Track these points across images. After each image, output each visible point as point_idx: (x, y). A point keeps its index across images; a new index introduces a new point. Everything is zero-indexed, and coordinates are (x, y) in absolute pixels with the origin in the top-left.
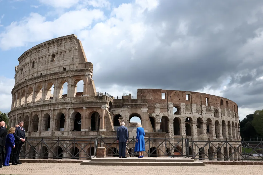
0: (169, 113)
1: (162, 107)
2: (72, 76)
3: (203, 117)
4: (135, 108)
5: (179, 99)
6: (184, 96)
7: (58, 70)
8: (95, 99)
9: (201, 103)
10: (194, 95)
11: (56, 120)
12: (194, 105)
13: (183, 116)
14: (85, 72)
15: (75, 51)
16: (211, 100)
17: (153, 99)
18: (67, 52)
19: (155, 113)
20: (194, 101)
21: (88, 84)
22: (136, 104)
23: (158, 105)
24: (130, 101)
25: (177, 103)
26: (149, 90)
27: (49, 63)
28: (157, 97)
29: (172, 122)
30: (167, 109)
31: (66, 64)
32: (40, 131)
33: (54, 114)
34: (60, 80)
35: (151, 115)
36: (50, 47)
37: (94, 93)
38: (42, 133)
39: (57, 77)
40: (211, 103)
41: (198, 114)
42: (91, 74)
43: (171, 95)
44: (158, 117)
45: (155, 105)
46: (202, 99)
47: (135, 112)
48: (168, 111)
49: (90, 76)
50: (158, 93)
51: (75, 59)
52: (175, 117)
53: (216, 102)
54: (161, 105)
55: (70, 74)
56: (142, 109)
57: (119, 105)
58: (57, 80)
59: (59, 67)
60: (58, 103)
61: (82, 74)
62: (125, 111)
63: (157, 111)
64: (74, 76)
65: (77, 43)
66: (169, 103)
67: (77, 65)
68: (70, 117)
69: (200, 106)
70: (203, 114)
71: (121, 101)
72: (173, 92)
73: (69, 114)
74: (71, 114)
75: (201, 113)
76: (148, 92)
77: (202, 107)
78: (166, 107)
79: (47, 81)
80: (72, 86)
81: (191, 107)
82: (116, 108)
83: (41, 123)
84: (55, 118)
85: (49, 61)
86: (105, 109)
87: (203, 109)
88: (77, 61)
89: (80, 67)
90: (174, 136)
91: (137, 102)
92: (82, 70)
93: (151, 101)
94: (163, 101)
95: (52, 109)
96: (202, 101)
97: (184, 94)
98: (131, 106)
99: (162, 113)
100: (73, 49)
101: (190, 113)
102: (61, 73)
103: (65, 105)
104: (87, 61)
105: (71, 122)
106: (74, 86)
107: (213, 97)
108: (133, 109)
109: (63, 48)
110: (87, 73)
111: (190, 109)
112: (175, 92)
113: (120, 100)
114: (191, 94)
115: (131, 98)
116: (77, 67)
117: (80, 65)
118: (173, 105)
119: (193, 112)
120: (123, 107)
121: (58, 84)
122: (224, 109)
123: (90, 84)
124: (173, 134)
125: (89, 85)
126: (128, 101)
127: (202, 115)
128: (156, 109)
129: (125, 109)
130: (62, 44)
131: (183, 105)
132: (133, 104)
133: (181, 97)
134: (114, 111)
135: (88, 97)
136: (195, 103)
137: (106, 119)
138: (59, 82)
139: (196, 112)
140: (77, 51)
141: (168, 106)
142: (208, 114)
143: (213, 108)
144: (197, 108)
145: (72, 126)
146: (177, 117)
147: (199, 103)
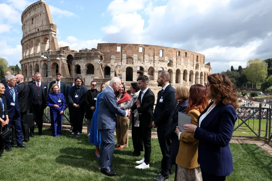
0: (122, 63)
1: (117, 58)
2: (42, 36)
3: (155, 66)
4: (90, 60)
5: (132, 51)
6: (137, 49)
7: (35, 30)
8: (56, 53)
9: (154, 54)
10: (147, 47)
11: (35, 69)
12: (146, 56)
13: (135, 65)
14: (49, 32)
15: (43, 14)
16: (165, 51)
17: (109, 52)
18: (39, 15)
19: (110, 63)
20: (147, 52)
21: (51, 41)
22: (90, 56)
23: (113, 57)
24: (86, 54)
25: (130, 55)
26: (106, 45)
27: (31, 25)
28: (112, 50)
29: (124, 70)
30: (121, 60)
31: (39, 26)
32: (28, 77)
33: (33, 65)
34: (36, 38)
35: (107, 65)
36: (31, 12)
37: (55, 49)
38: (29, 79)
39: (34, 37)
40: (165, 54)
41: (150, 64)
42: (53, 33)
43: (125, 48)
44: (113, 66)
45: (111, 56)
46: (155, 51)
47: (89, 63)
48: (121, 61)
49: (53, 35)
50: (114, 46)
51: (43, 22)
52: (127, 66)
53: (171, 54)
54: (116, 56)
55: (41, 34)
56: (95, 60)
57: (78, 57)
58: (35, 39)
59: (35, 28)
60: (35, 57)
61: (47, 34)
62: (82, 62)
63: (112, 62)
64: (43, 35)
65: (44, 8)
66: (123, 55)
67: (45, 26)
68: (42, 67)
69: (153, 57)
70: (155, 63)
71: (80, 54)
72: (127, 46)
73: (41, 65)
74: (42, 65)
75: (153, 63)
76: (105, 46)
77: (154, 58)
78: (120, 58)
79: (30, 40)
80: (42, 43)
81: (144, 58)
82: (76, 59)
83: (28, 71)
84: (34, 68)
85: (31, 24)
86: (62, 61)
87: (155, 59)
88: (45, 23)
89: (47, 28)
90: (125, 82)
91: (91, 55)
92: (47, 31)
93: (108, 53)
94: (119, 53)
95: (32, 61)
96: (155, 52)
97: (137, 46)
98: (87, 58)
99: (116, 63)
100: (42, 13)
101: (142, 63)
102: (36, 33)
103: (38, 58)
104: (51, 23)
105: (43, 71)
106: (44, 43)
107: (168, 49)
108: (88, 60)
109: (37, 12)
110: (50, 33)
111: (142, 60)
112: (129, 45)
113: (78, 53)
114: (144, 47)
115: (86, 51)
116: (45, 27)
117: (47, 26)
118: (127, 56)
119: (145, 62)
120: (81, 59)
121: (35, 42)
122: (181, 59)
123: (52, 41)
124: (125, 80)
125: (52, 43)
126: (84, 54)
127: (154, 65)
128: (111, 60)
129: (82, 60)
130: (36, 9)
131: (135, 56)
132: (88, 56)
133: (134, 50)
134: (75, 62)
135: (51, 52)
136: (147, 55)
137: (62, 69)
138: (36, 40)
139: (148, 62)
140: (45, 14)
141: (122, 57)
142: (160, 64)
143: (166, 59)
144: (149, 59)
145: (44, 73)
146: (130, 66)
147: (152, 54)
